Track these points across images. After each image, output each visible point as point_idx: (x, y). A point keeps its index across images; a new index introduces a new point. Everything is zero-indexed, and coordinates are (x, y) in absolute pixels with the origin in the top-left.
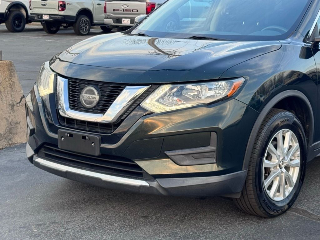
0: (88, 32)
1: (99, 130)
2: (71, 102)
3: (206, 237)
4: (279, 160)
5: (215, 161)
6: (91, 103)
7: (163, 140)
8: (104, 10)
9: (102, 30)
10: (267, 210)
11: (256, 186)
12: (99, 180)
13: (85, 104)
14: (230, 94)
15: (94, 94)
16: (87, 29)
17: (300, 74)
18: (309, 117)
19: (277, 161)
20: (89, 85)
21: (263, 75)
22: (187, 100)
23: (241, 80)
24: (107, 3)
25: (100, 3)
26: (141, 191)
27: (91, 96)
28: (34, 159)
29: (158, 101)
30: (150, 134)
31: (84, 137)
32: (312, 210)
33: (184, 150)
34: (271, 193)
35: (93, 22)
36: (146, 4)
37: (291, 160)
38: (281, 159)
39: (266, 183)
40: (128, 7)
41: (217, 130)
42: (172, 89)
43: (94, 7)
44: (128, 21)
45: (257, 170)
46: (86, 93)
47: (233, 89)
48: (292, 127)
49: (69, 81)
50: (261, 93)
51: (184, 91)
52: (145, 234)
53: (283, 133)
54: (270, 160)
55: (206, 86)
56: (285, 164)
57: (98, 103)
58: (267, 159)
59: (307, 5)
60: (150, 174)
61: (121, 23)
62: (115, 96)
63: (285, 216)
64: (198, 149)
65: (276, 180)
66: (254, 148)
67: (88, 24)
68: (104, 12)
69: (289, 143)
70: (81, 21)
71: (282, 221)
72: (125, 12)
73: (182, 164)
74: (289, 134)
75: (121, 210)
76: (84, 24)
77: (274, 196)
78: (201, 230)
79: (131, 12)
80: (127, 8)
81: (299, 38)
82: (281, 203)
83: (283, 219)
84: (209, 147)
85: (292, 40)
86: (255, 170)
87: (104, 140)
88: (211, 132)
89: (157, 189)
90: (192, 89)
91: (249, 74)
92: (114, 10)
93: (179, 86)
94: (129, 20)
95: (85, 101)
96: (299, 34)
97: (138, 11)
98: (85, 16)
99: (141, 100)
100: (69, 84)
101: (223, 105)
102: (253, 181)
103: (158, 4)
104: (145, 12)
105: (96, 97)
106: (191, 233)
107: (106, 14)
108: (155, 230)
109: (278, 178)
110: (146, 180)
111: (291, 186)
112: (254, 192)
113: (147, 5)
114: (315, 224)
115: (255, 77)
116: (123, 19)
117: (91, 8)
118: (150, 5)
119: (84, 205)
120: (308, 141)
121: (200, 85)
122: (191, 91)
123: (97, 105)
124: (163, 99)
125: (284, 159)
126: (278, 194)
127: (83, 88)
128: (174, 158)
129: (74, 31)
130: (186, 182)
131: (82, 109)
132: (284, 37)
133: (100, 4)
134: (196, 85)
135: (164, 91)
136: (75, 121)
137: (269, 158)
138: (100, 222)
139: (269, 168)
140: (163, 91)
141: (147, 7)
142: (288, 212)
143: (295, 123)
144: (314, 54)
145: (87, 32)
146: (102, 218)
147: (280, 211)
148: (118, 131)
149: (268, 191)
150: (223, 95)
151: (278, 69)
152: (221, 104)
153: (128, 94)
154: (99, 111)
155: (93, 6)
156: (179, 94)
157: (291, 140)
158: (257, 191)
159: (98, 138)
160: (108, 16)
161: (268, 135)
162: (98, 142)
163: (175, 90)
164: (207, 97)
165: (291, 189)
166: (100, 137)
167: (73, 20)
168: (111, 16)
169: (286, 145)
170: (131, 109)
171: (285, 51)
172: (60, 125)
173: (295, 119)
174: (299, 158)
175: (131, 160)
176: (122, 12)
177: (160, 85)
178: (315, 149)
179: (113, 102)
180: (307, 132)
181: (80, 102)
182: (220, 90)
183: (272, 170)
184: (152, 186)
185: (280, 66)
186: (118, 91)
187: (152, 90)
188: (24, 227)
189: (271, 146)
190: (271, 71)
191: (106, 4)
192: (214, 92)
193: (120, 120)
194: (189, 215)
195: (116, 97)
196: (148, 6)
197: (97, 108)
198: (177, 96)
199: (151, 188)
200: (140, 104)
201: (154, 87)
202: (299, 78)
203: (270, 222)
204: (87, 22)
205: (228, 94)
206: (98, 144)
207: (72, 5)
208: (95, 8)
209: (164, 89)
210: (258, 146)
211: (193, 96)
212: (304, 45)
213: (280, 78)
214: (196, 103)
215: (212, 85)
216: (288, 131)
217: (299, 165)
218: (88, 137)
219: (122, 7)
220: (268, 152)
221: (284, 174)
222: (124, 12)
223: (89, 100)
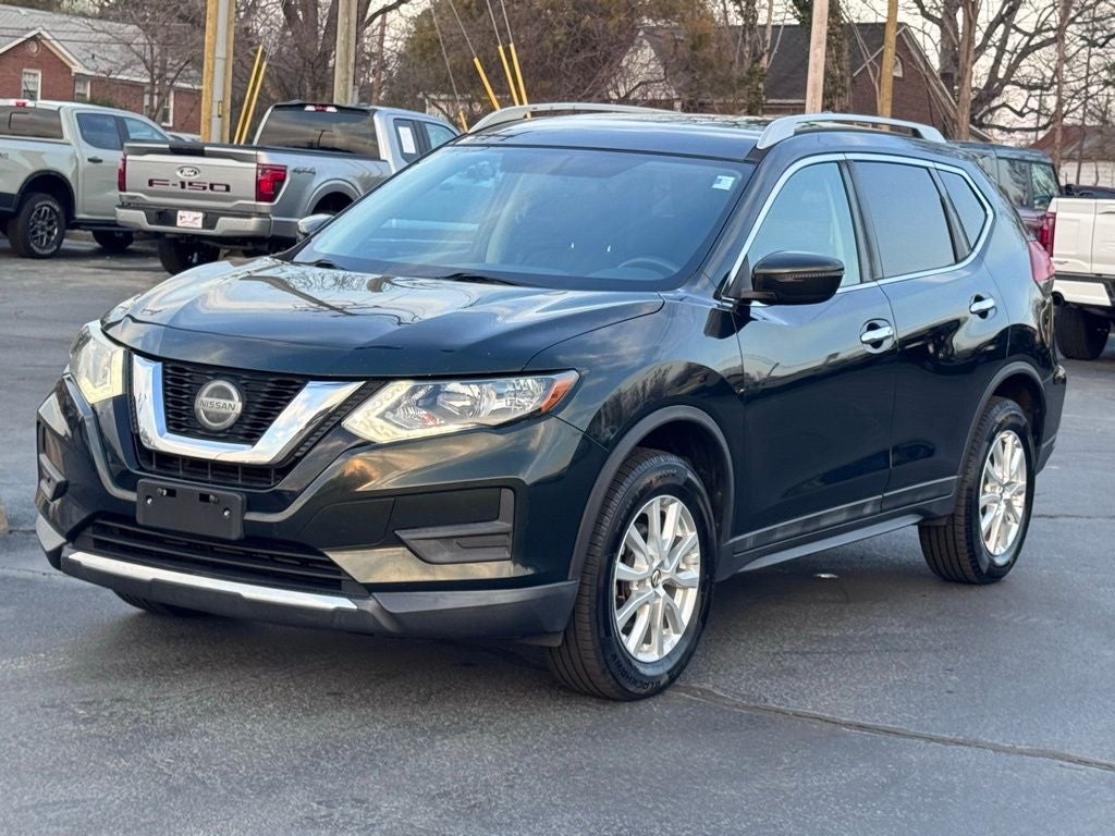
0: (55, 247)
1: (240, 482)
2: (170, 416)
3: (481, 729)
4: (651, 567)
5: (508, 556)
6: (222, 418)
7: (391, 504)
8: (116, 179)
9: (97, 245)
10: (622, 680)
11: (597, 620)
12: (237, 597)
13: (207, 421)
14: (547, 404)
15: (230, 397)
16: (53, 238)
17: (709, 373)
18: (722, 474)
19: (646, 568)
20: (216, 377)
21: (618, 368)
22: (449, 416)
23: (570, 378)
24: (129, 157)
25: (99, 158)
26: (336, 621)
27: (222, 401)
28: (64, 555)
29: (382, 416)
30: (360, 489)
31: (204, 498)
32: (723, 690)
33: (440, 529)
34: (631, 642)
35: (74, 218)
36: (257, 169)
37: (678, 570)
38: (655, 565)
39: (621, 618)
40: (197, 176)
41: (515, 486)
42: (414, 391)
43: (77, 167)
44: (196, 218)
45: (602, 584)
46: (209, 395)
47: (553, 396)
48: (684, 493)
49: (164, 367)
50: (613, 424)
51: (440, 398)
52: (341, 723)
53: (662, 506)
54: (632, 566)
55: (489, 386)
56: (664, 578)
57: (240, 419)
58: (623, 560)
59: (724, 213)
60: (360, 581)
61: (174, 223)
62: (282, 402)
63: (660, 698)
64: (472, 525)
65: (643, 612)
66: (595, 533)
67: (55, 223)
68: (117, 186)
69: (675, 530)
70: (35, 213)
71: (654, 707)
72: (187, 189)
73: (434, 559)
74: (675, 509)
75: (274, 680)
76: (45, 223)
77: (638, 649)
78: (470, 719)
79: (208, 191)
80: (194, 178)
81: (705, 288)
82: (653, 667)
83: (655, 704)
84: (497, 522)
85: (689, 291)
86: (596, 582)
87: (253, 504)
88: (503, 490)
89: (373, 616)
90: (459, 393)
91: (588, 364)
92: (151, 183)
93: (430, 385)
94: (200, 215)
95: (206, 414)
96: (705, 281)
97: (231, 188)
98: (48, 196)
99: (344, 413)
100: (165, 373)
101: (529, 429)
102: (591, 608)
103: (295, 171)
104: (254, 195)
105: (235, 406)
106: (447, 724)
107: (123, 193)
108: (364, 717)
109: (648, 607)
110: (350, 597)
111: (676, 631)
112: (592, 635)
113: (260, 171)
114: (726, 714)
115: (600, 373)
116: (180, 213)
117: (68, 172)
118: (268, 171)
119: (182, 671)
120: (719, 531)
121: (478, 384)
122: (457, 397)
123: (236, 423)
124: (395, 413)
125: (662, 564)
126: (646, 647)
127: (201, 385)
128: (417, 546)
129: (11, 241)
130: (441, 600)
131: (200, 432)
132: (670, 284)
133: (100, 161)
134: (469, 384)
135: (397, 396)
136: (181, 461)
137: (628, 558)
138: (230, 700)
139: (627, 583)
140: (393, 394)
141: (260, 177)
142: (668, 692)
143: (688, 482)
144: (739, 330)
145: (51, 247)
146: (233, 695)
147: (650, 685)
148: (286, 484)
149: (624, 637)
150: (529, 409)
151: (655, 358)
152: (523, 427)
153: (304, 406)
154: (241, 438)
155: (75, 164)
156: (430, 403)
157: (681, 523)
158: (599, 629)
159: (239, 498)
160: (130, 201)
161: (628, 506)
162: (240, 508)
163: (422, 393)
164: (494, 412)
165: (676, 638)
166: (244, 496)
167: (10, 206)
168: (142, 202)
169: (668, 535)
170: (314, 439)
171: (673, 317)
172: (141, 469)
173: (690, 475)
174: (698, 566)
175: (315, 549)
176: (178, 189)
177: (387, 380)
178: (737, 551)
179: (267, 427)
180: (718, 510)
181: (193, 416)
182: (522, 397)
183: (635, 588)
184: (364, 608)
185: (659, 353)
186: (289, 392)
187: (369, 392)
188: (53, 706)
189: (633, 531)
190: (638, 361)
191: (124, 161)
192: (509, 403)
193: (293, 458)
194: (438, 692)
195: (276, 417)
196: (262, 174)
197: (235, 430)
198: (425, 407)
199: (360, 613)
200: (340, 421)
201: (374, 385)
202: (704, 386)
203: (626, 708)
204: (54, 217)
205: (542, 405)
206: (240, 513)
207: (7, 158)
208: (81, 169)
209: (398, 390)
210: (605, 529)
211: (462, 410)
212: (715, 306)
213: (655, 386)
214: (468, 423)
215: (504, 385)
216: (672, 502)
217: (697, 585)
218: (214, 495)
219: (178, 173)
220: (625, 545)
221: (661, 601)
222: (182, 190)
223: (218, 411)
